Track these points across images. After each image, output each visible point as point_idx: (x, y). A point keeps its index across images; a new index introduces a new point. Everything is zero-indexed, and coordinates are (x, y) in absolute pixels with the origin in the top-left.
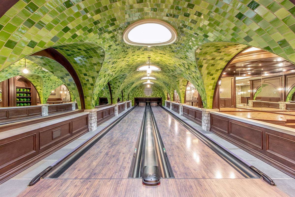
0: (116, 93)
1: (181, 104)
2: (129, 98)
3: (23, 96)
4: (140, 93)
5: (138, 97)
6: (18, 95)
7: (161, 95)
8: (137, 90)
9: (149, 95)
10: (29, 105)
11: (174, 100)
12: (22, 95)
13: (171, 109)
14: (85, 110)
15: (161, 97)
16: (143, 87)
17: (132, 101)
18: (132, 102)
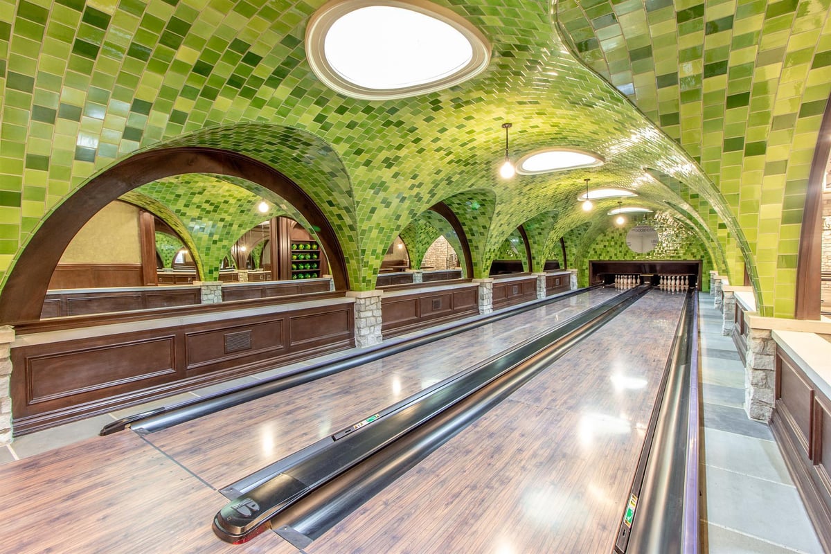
0: (481, 246)
1: (727, 288)
2: (568, 263)
3: (304, 259)
4: (611, 246)
5: (602, 258)
6: (295, 257)
7: (698, 251)
8: (600, 237)
10: (315, 277)
12: (302, 257)
14: (348, 293)
15: (695, 257)
17: (581, 270)
18: (581, 275)
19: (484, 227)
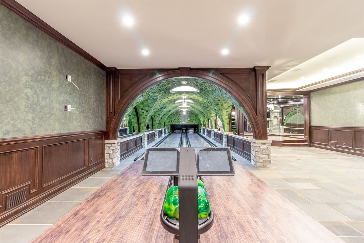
1: (212, 130)
4: (176, 120)
5: (173, 123)
7: (197, 121)
8: (173, 117)
9: (185, 122)
11: (208, 127)
13: (206, 135)
14: (140, 133)
15: (197, 123)
16: (179, 114)
17: (168, 127)
18: (168, 129)
19: (159, 114)
